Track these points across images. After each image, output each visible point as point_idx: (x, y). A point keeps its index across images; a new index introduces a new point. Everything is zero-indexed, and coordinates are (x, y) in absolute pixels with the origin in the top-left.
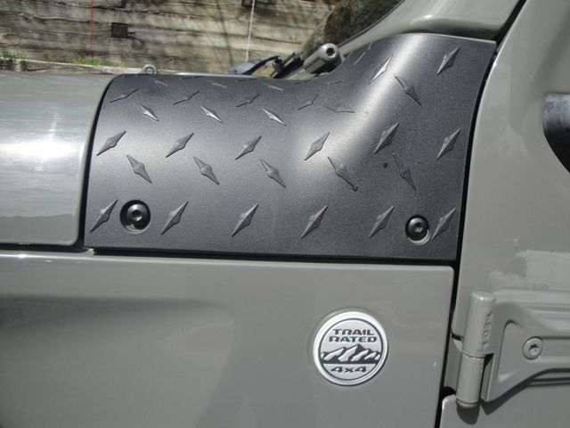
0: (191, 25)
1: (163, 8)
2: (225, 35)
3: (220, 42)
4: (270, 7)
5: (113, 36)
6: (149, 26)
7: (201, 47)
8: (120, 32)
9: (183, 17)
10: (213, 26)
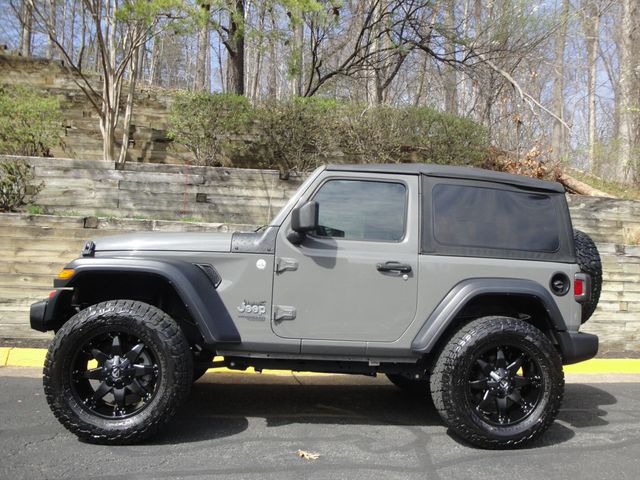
0: (246, 192)
1: (228, 183)
2: (268, 198)
3: (265, 203)
4: (298, 179)
5: (198, 201)
6: (219, 195)
7: (252, 206)
8: (202, 199)
9: (241, 187)
10: (260, 193)
